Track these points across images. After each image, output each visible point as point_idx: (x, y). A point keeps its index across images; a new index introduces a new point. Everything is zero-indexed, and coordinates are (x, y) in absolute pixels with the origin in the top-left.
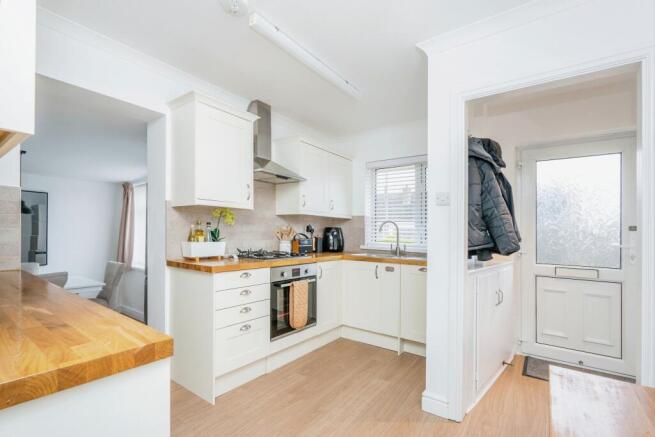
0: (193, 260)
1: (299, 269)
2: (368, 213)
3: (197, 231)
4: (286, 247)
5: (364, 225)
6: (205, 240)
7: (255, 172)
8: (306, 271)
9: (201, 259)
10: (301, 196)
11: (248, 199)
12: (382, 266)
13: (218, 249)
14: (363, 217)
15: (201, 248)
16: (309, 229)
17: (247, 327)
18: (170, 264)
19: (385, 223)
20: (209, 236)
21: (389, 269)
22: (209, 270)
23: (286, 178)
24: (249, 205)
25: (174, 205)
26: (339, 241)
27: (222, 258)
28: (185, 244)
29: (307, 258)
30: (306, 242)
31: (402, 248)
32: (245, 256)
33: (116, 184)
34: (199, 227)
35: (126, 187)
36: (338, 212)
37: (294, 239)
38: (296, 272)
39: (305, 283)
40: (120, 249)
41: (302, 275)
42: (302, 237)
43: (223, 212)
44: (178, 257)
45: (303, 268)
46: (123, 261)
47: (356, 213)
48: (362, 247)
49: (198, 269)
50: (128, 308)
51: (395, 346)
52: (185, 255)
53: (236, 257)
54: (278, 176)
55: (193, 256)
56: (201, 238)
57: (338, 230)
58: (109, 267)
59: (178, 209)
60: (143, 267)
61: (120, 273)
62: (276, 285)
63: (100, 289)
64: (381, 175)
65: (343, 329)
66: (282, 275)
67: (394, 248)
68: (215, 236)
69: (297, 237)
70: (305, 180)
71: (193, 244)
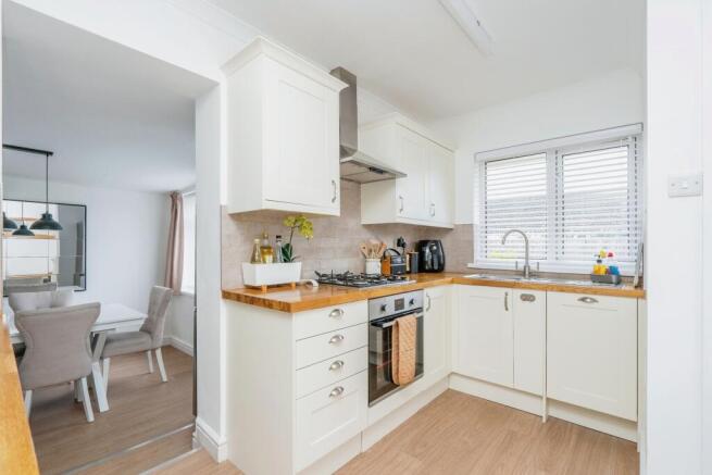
0: (258, 289)
1: (402, 300)
2: (477, 220)
3: (263, 248)
4: (374, 267)
5: (473, 236)
6: (274, 261)
7: (342, 163)
8: (411, 302)
9: (270, 287)
10: (397, 197)
11: (333, 200)
12: (515, 294)
13: (291, 272)
14: (471, 225)
15: (268, 272)
16: (400, 243)
17: (339, 390)
18: (227, 295)
19: (510, 232)
20: (279, 254)
21: (525, 298)
22: (286, 308)
23: (381, 172)
24: (334, 210)
25: (231, 212)
26: (439, 258)
27: (297, 285)
28: (247, 266)
29: (409, 282)
30: (399, 260)
31: (533, 267)
32: (325, 281)
33: (164, 194)
34: (266, 242)
35: (174, 197)
36: (439, 220)
37: (384, 257)
38: (399, 304)
39: (412, 318)
40: (167, 271)
41: (407, 308)
42: (393, 253)
43: (298, 220)
44: (235, 286)
45: (407, 297)
46: (171, 286)
47: (460, 221)
48: (470, 265)
49: (269, 305)
50: (177, 339)
51: (539, 408)
52: (246, 283)
53: (315, 284)
54: (373, 169)
55: (257, 284)
56: (269, 258)
57: (436, 243)
58: (154, 292)
59: (237, 217)
60: (193, 292)
61: (166, 301)
62: (374, 324)
63: (142, 322)
64: (492, 170)
65: (454, 378)
66: (383, 309)
67: (521, 267)
68: (287, 255)
69: (387, 254)
70: (404, 175)
71: (258, 267)
